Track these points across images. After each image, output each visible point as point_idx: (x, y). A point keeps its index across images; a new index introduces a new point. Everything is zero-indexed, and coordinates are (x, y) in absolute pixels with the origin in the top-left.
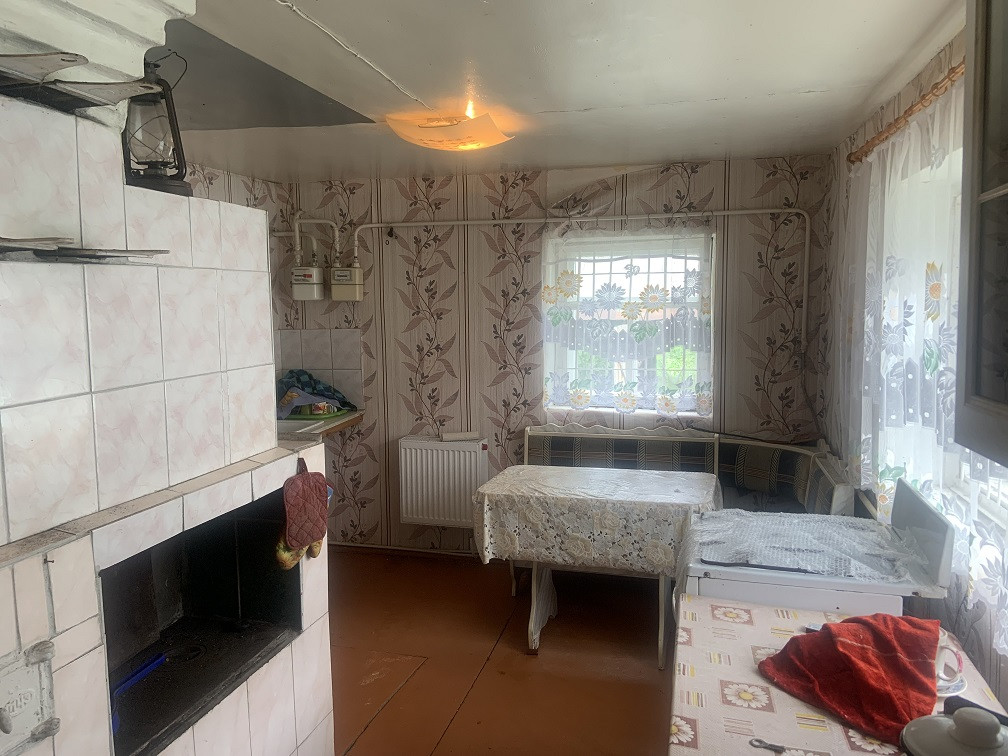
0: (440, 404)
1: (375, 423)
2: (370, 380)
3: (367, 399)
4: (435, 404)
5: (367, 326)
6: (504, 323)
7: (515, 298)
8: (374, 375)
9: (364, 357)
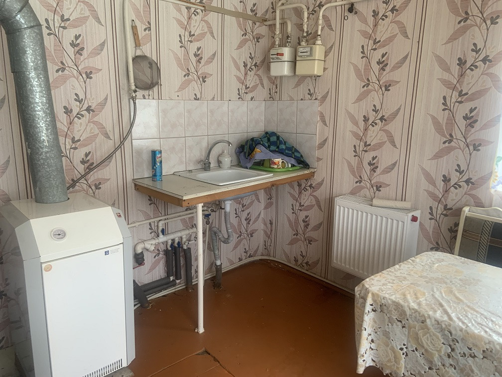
0: (378, 171)
1: (323, 180)
2: (322, 144)
3: (319, 159)
4: (374, 170)
5: (324, 98)
6: (456, 94)
7: (474, 67)
8: (325, 140)
9: (319, 125)
